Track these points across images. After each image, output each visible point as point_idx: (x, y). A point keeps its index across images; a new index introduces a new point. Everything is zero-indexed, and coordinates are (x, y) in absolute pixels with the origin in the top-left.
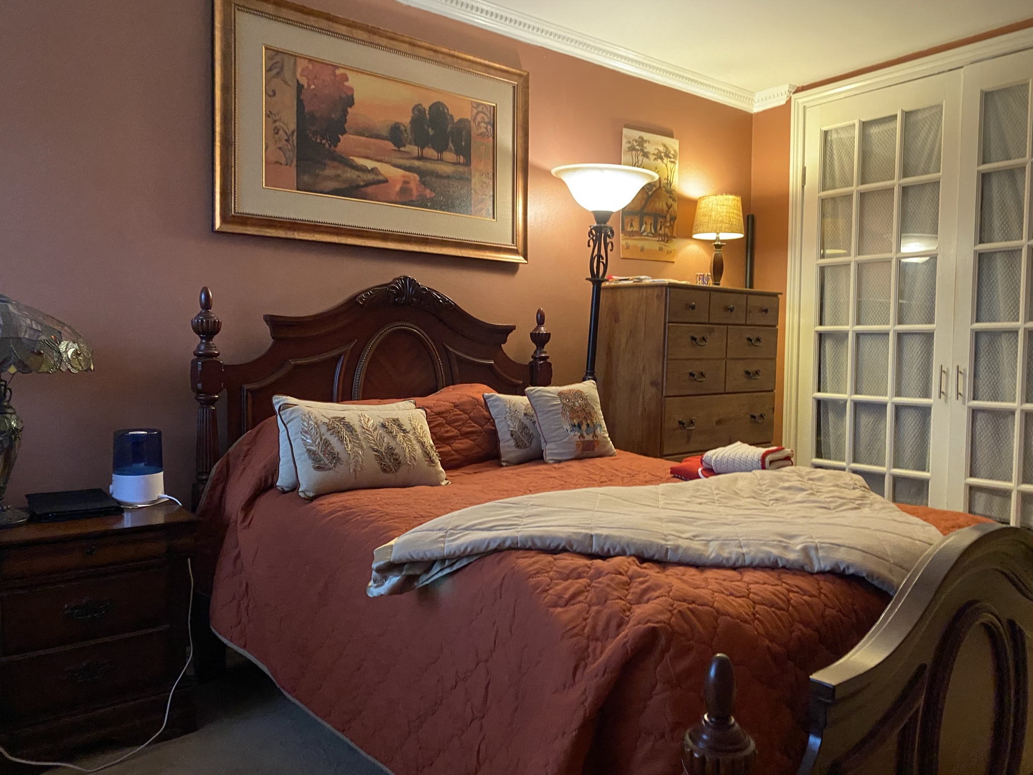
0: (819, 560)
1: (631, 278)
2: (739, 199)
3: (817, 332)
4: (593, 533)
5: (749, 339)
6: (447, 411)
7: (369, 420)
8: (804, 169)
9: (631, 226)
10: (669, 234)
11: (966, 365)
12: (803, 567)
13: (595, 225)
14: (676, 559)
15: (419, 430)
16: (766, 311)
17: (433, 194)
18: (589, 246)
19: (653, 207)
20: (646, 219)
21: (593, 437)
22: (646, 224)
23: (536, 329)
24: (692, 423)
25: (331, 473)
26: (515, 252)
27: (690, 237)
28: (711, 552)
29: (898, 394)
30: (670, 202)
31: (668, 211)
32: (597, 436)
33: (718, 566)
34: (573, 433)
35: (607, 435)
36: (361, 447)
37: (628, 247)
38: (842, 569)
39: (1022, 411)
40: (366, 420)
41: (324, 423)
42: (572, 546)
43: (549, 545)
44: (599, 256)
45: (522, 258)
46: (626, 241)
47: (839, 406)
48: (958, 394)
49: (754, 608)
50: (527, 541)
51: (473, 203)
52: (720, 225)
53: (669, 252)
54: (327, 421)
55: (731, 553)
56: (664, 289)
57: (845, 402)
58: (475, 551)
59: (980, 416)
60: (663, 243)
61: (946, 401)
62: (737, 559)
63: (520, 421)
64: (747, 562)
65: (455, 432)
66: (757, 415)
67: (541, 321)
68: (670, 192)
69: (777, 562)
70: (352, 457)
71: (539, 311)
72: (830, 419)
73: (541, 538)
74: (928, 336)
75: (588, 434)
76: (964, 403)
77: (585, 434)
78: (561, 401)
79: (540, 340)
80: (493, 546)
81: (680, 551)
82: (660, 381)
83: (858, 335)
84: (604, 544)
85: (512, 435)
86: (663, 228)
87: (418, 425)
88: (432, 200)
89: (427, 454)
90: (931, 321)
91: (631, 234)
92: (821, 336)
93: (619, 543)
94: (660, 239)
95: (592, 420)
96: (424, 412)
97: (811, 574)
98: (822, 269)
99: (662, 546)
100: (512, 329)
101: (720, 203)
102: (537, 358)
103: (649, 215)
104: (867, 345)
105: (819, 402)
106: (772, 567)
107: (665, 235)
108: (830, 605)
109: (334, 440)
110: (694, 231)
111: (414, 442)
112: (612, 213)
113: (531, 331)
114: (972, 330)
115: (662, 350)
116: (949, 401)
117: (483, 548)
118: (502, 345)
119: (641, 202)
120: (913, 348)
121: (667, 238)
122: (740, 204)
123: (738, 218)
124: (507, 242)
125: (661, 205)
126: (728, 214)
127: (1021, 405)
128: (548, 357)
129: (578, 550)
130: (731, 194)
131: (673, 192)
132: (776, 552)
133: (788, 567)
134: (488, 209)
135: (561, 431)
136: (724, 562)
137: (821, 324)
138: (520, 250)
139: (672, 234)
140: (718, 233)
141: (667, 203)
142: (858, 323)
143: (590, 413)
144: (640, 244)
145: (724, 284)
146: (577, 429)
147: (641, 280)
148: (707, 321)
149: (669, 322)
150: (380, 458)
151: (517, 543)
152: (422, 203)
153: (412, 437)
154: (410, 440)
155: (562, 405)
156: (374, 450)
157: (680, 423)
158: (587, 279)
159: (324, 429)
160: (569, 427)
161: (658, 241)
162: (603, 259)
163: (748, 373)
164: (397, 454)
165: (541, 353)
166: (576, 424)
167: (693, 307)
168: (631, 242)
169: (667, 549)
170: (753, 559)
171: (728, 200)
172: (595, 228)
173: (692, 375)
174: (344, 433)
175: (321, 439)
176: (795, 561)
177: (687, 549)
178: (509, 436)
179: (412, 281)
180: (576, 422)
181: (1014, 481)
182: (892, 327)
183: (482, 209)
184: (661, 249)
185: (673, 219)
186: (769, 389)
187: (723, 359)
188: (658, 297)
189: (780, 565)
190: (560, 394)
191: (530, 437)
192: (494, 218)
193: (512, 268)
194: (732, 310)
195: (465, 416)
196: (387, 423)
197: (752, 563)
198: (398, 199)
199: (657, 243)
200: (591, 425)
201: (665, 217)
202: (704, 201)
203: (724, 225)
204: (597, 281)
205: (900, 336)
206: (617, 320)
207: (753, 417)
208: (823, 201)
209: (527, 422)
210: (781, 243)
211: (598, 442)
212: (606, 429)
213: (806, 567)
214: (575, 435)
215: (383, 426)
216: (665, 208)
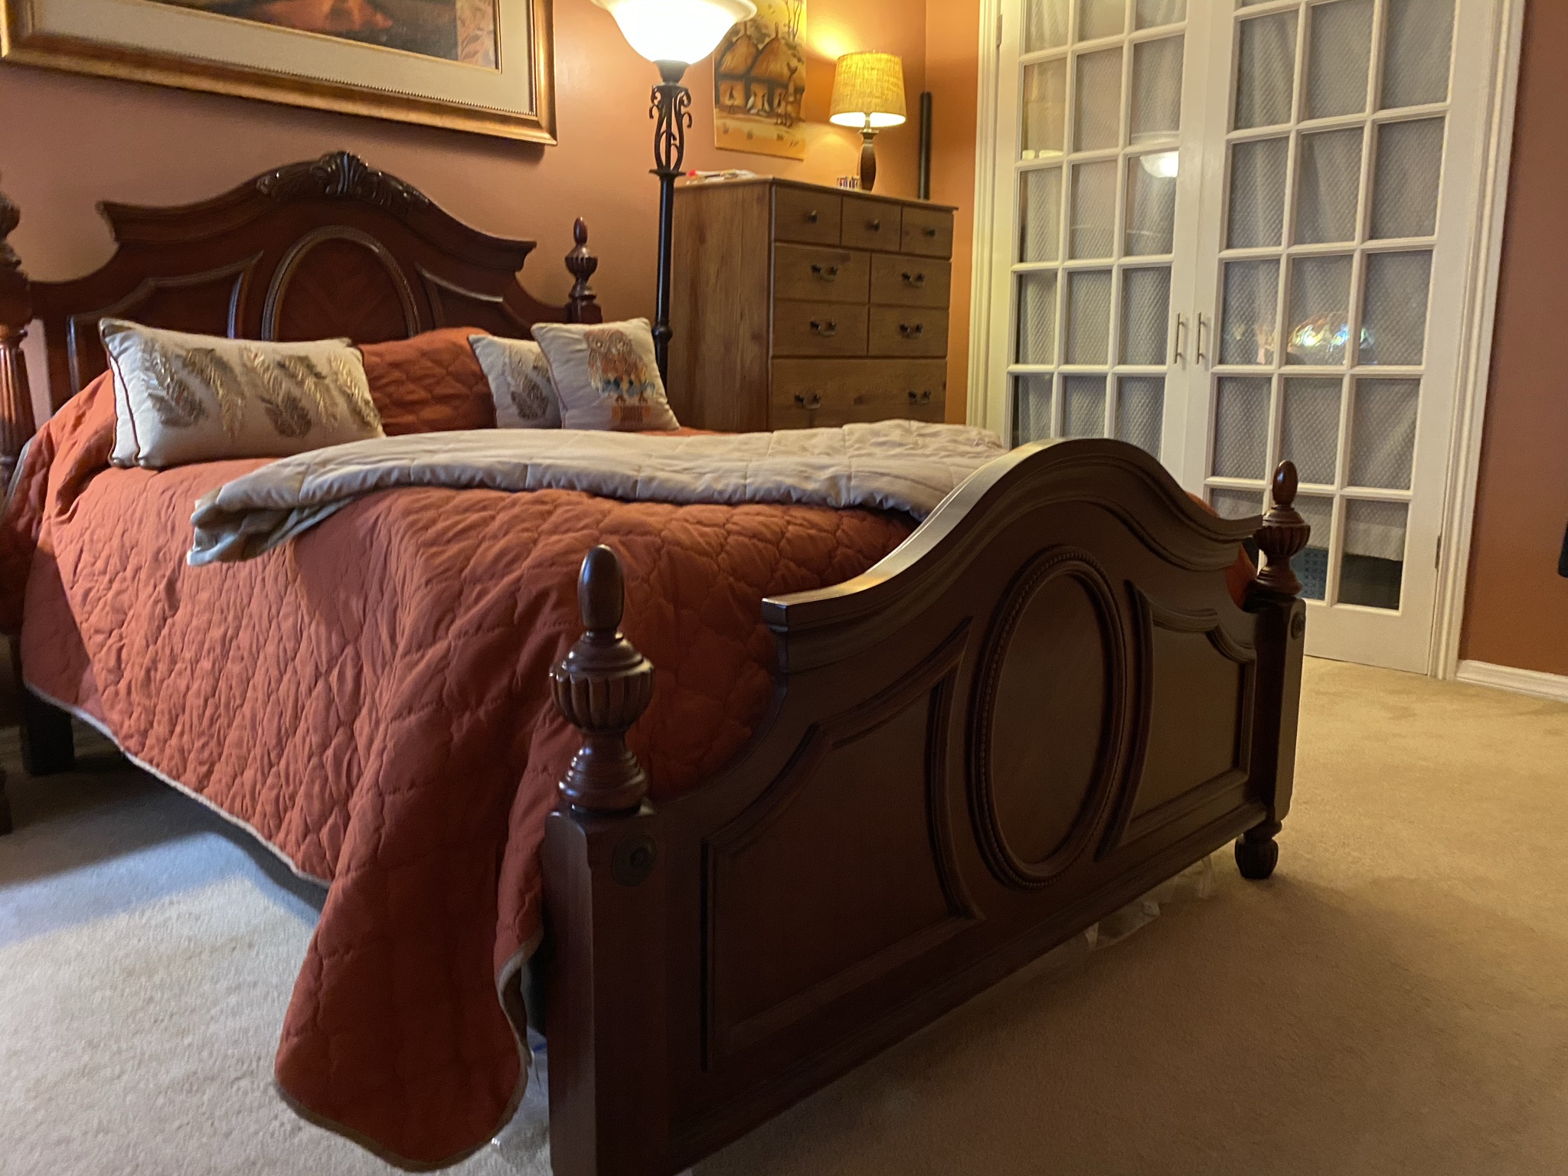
0: (848, 490)
1: (722, 173)
2: (897, 60)
3: (1015, 272)
4: (527, 462)
5: (906, 277)
6: (408, 362)
7: (256, 356)
8: (1000, 19)
9: (731, 96)
10: (793, 115)
11: (1211, 314)
12: (825, 500)
13: (662, 84)
14: (647, 494)
15: (345, 376)
16: (931, 233)
17: (390, 23)
18: (651, 116)
19: (767, 68)
20: (755, 87)
21: (640, 400)
22: (755, 95)
23: (573, 251)
24: (815, 400)
25: (191, 430)
26: (536, 125)
27: (825, 121)
28: (700, 486)
29: (1122, 360)
30: (794, 63)
31: (790, 77)
32: (645, 400)
33: (707, 500)
34: (606, 394)
35: (664, 400)
36: (243, 396)
37: (726, 131)
38: (878, 500)
39: (1280, 375)
40: (253, 356)
41: (178, 356)
42: (493, 479)
43: (459, 478)
44: (670, 135)
45: (547, 136)
46: (724, 121)
47: (1042, 381)
48: (1199, 355)
49: (726, 539)
50: (424, 473)
51: (460, 40)
52: (869, 100)
53: (794, 144)
54: (184, 353)
55: (727, 485)
56: (768, 186)
57: (1052, 375)
58: (345, 491)
59: (1229, 388)
60: (783, 128)
61: (1184, 368)
62: (735, 491)
63: (526, 377)
64: (748, 496)
65: (421, 394)
66: (919, 392)
67: (581, 239)
68: (793, 47)
69: (789, 493)
70: (224, 409)
71: (578, 221)
72: (1031, 404)
73: (447, 468)
74: (1164, 273)
75: (631, 395)
76: (1207, 369)
77: (626, 396)
78: (589, 345)
79: (582, 269)
80: (371, 480)
81: (655, 484)
82: (764, 333)
83: (1071, 275)
84: (543, 476)
85: (514, 398)
86: (783, 104)
87: (343, 368)
88: (387, 30)
89: (356, 412)
90: (1168, 250)
91: (731, 110)
92: (1022, 279)
93: (565, 474)
94: (779, 121)
95: (638, 377)
96: (358, 353)
97: (837, 509)
98: (1024, 175)
99: (629, 477)
100: (528, 247)
101: (867, 66)
102: (577, 299)
103: (759, 80)
104: (1083, 288)
105: (1017, 379)
106: (783, 499)
107: (787, 116)
108: (846, 541)
109: (194, 383)
110: (832, 111)
111: (335, 393)
112: (687, 65)
113: (567, 253)
114: (1220, 260)
115: (766, 284)
116: (1188, 367)
117: (356, 485)
118: (518, 275)
119: (746, 59)
120: (1144, 290)
121: (790, 121)
122: (898, 69)
123: (894, 87)
124: (522, 109)
125: (778, 67)
126: (879, 83)
127: (1280, 367)
128: (592, 297)
129: (503, 486)
130: (884, 52)
131: (798, 48)
132: (789, 481)
133: (804, 500)
134: (487, 54)
135: (588, 390)
136: (716, 495)
137: (1021, 260)
138: (544, 122)
139: (798, 113)
140: (868, 114)
141: (788, 65)
142: (1072, 257)
143: (635, 365)
144: (746, 127)
145: (877, 190)
146: (612, 386)
147: (735, 175)
148: (837, 242)
149: (776, 240)
150: (274, 412)
151: (409, 475)
152: (369, 35)
153: (332, 386)
154: (328, 389)
155: (588, 353)
156: (263, 400)
157: (799, 399)
158: (651, 171)
159: (177, 365)
160: (600, 386)
161: (776, 124)
162: (675, 139)
163: (903, 328)
164: (303, 409)
165: (583, 288)
166: (612, 380)
167: (814, 219)
168: (732, 123)
169: (636, 482)
170: (757, 491)
171: (880, 60)
172: (660, 89)
173: (814, 325)
174: (212, 372)
175: (172, 380)
176: (815, 491)
177: (667, 480)
178: (509, 399)
179: (352, 159)
180: (612, 377)
181: (1266, 477)
182: (1116, 261)
183: (476, 53)
184: (780, 138)
185: (799, 90)
186: (940, 354)
187: (864, 305)
188: (760, 200)
189: (794, 498)
190: (587, 336)
191: (544, 401)
192: (497, 67)
193: (531, 152)
194: (876, 227)
195: (438, 371)
196: (287, 363)
197: (754, 496)
198: (328, 27)
199: (773, 128)
200: (636, 383)
201: (786, 87)
202: (845, 63)
203: (874, 101)
204: (667, 175)
205: (1128, 273)
206: (702, 239)
207: (912, 395)
208: (1027, 69)
209: (538, 379)
210: (966, 137)
211: (648, 409)
212: (663, 391)
213: (829, 500)
214: (609, 397)
215: (281, 365)
216: (786, 72)
